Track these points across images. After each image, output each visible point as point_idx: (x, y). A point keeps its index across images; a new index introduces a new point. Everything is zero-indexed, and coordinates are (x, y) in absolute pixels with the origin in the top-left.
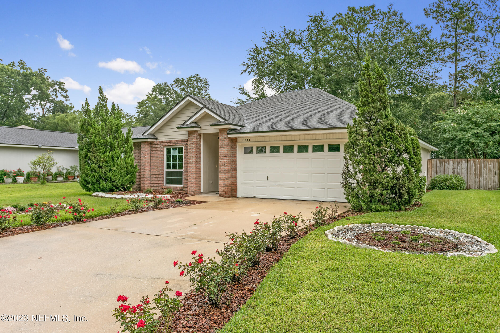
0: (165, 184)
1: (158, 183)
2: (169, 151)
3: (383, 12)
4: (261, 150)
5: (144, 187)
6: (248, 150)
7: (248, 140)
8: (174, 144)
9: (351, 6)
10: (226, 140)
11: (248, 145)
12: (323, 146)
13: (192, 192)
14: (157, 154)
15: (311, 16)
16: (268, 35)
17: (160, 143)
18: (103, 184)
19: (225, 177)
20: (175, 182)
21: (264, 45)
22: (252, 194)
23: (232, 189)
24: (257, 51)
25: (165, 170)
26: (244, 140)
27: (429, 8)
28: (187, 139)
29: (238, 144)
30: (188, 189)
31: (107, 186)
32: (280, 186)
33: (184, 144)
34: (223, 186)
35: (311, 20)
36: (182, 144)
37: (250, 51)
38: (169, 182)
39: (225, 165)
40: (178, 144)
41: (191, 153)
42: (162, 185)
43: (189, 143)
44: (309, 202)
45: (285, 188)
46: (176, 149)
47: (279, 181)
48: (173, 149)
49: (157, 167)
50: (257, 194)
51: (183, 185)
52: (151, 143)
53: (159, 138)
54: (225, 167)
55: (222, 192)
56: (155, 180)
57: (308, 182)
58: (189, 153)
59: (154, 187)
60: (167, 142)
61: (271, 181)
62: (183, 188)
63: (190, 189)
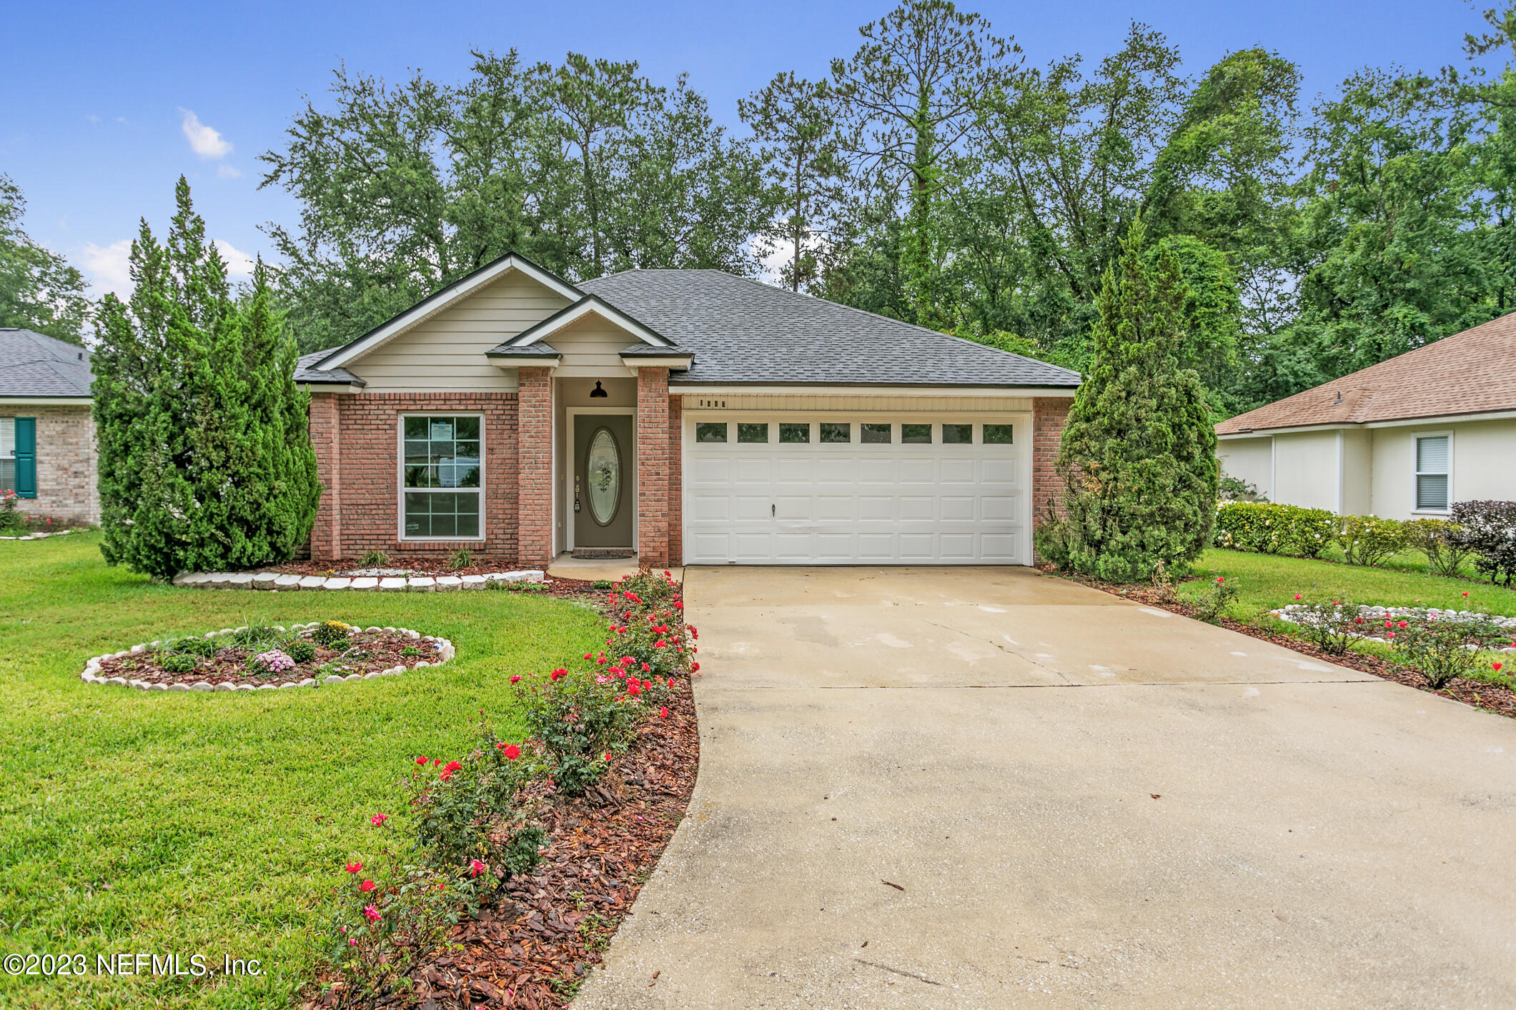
0: (401, 536)
1: (378, 532)
2: (416, 427)
3: (647, 86)
4: (753, 433)
5: (327, 548)
6: (711, 432)
7: (720, 405)
8: (444, 407)
9: (575, 52)
10: (663, 401)
11: (713, 417)
12: (928, 428)
13: (538, 558)
14: (370, 436)
15: (481, 57)
16: (349, 84)
17: (383, 399)
18: (240, 541)
19: (661, 510)
20: (443, 526)
21: (337, 112)
22: (725, 556)
23: (670, 544)
24: (315, 125)
25: (402, 489)
26: (705, 404)
27: (750, 100)
28: (514, 391)
29: (684, 413)
30: (520, 548)
31: (256, 548)
32: (809, 530)
33: (484, 407)
34: (652, 534)
35: (479, 67)
36: (479, 407)
37: (300, 122)
38: (417, 525)
39: (658, 474)
40: (462, 407)
41: (531, 437)
42: (393, 537)
43: (523, 407)
44: (931, 570)
45: (822, 536)
46: (448, 421)
47: (807, 518)
48: (435, 420)
49: (369, 481)
50: (740, 556)
51: (482, 537)
52: (342, 399)
53: (371, 382)
54: (660, 479)
55: (650, 554)
56: (363, 522)
57: (888, 518)
58: (524, 438)
59: (357, 547)
60: (414, 399)
61: (781, 518)
62: (485, 544)
63: (530, 548)
